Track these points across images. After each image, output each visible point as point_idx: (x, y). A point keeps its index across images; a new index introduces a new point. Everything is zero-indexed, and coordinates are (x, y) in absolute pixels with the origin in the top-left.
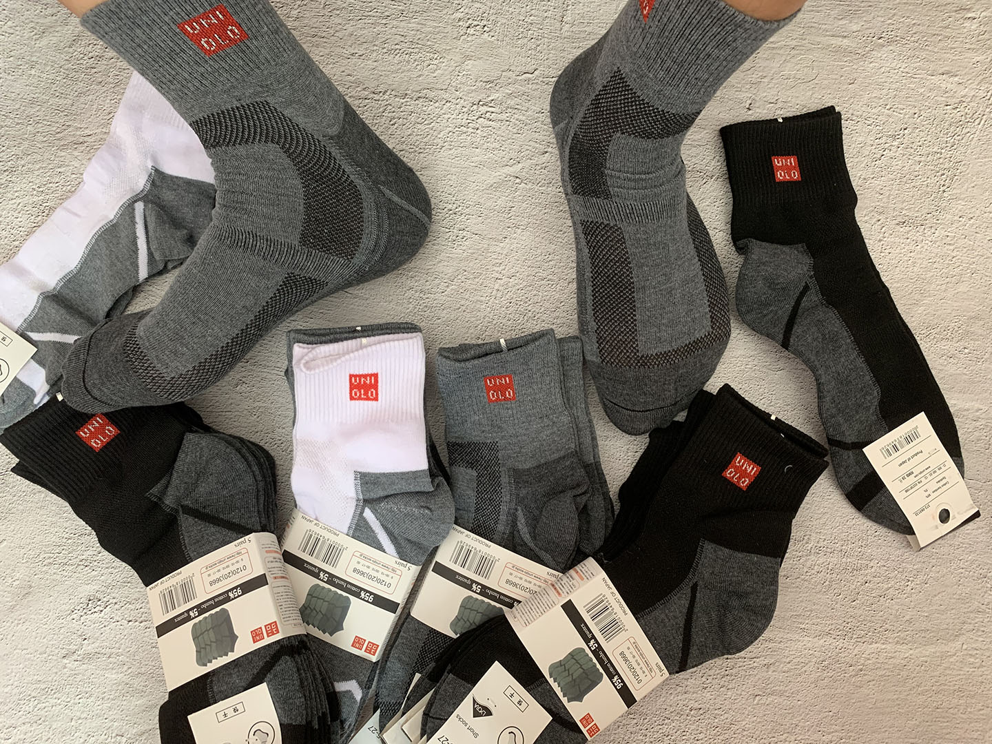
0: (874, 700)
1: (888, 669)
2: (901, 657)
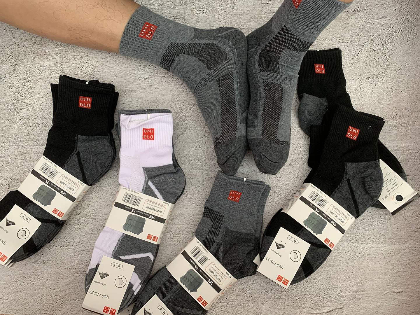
0: (370, 267)
1: (375, 254)
2: (381, 250)
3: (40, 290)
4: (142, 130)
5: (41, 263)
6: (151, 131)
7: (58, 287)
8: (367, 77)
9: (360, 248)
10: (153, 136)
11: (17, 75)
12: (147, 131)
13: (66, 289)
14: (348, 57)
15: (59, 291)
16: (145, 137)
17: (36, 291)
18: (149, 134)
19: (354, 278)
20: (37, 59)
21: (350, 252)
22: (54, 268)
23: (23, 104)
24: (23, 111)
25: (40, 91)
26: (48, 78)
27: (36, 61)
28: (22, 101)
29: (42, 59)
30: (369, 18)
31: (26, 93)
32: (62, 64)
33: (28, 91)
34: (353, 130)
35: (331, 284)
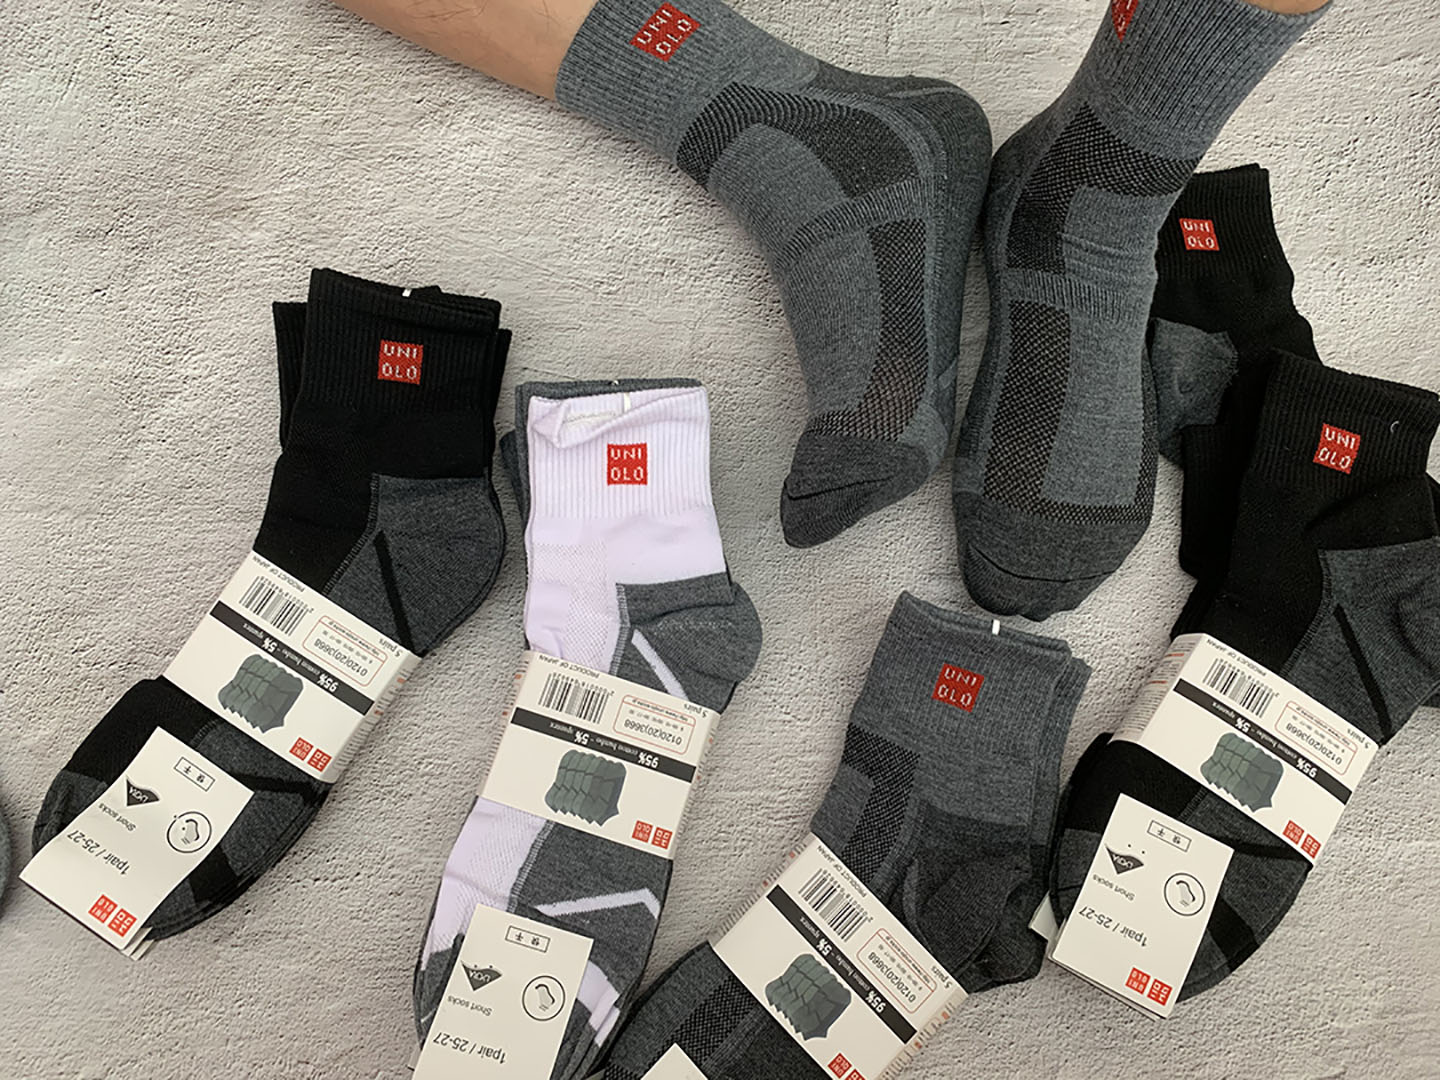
3: (241, 1043)
4: (606, 450)
5: (246, 941)
6: (637, 452)
7: (310, 1030)
8: (1365, 256)
9: (1387, 857)
10: (642, 471)
11: (150, 278)
12: (622, 454)
13: (338, 1036)
14: (1291, 193)
15: (313, 1044)
16: (616, 476)
17: (228, 1048)
18: (627, 465)
19: (1373, 964)
20: (216, 224)
21: (1351, 872)
22: (294, 960)
23: (170, 378)
24: (172, 402)
25: (231, 332)
26: (258, 286)
27: (215, 230)
28: (168, 367)
29: (235, 222)
30: (1355, 60)
31: (181, 339)
32: (304, 236)
33: (189, 332)
34: (1336, 438)
35: (1294, 989)
